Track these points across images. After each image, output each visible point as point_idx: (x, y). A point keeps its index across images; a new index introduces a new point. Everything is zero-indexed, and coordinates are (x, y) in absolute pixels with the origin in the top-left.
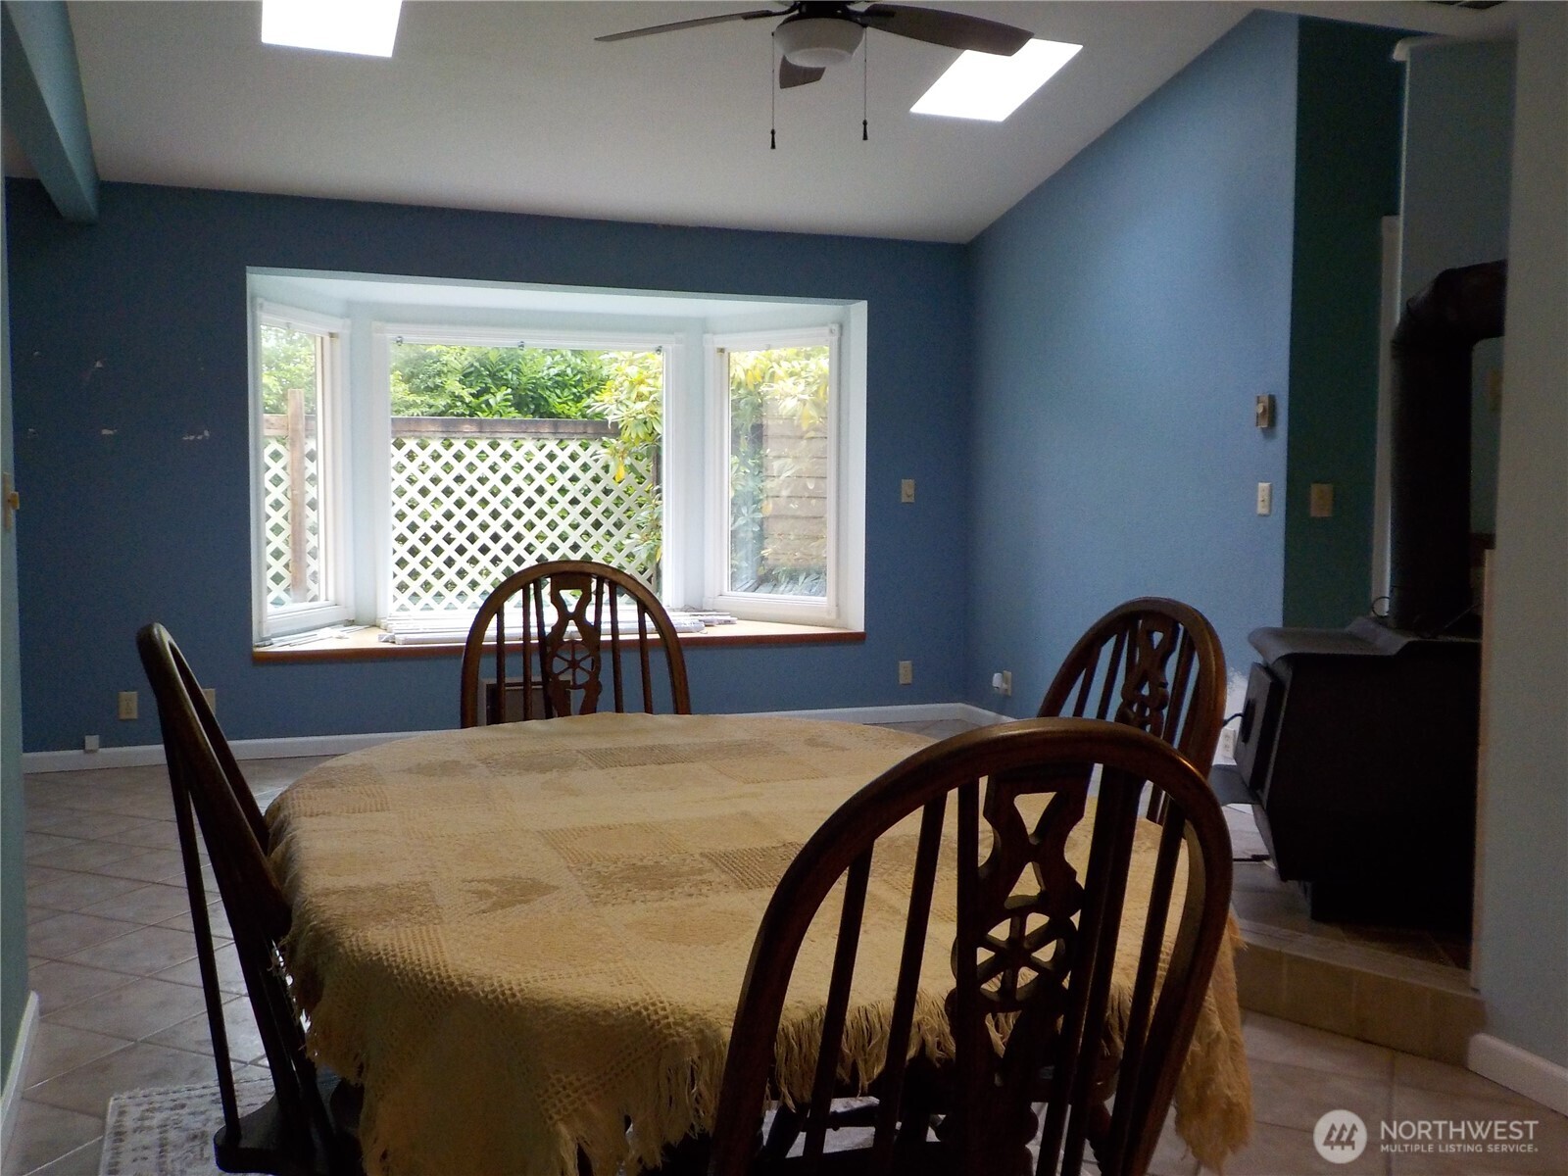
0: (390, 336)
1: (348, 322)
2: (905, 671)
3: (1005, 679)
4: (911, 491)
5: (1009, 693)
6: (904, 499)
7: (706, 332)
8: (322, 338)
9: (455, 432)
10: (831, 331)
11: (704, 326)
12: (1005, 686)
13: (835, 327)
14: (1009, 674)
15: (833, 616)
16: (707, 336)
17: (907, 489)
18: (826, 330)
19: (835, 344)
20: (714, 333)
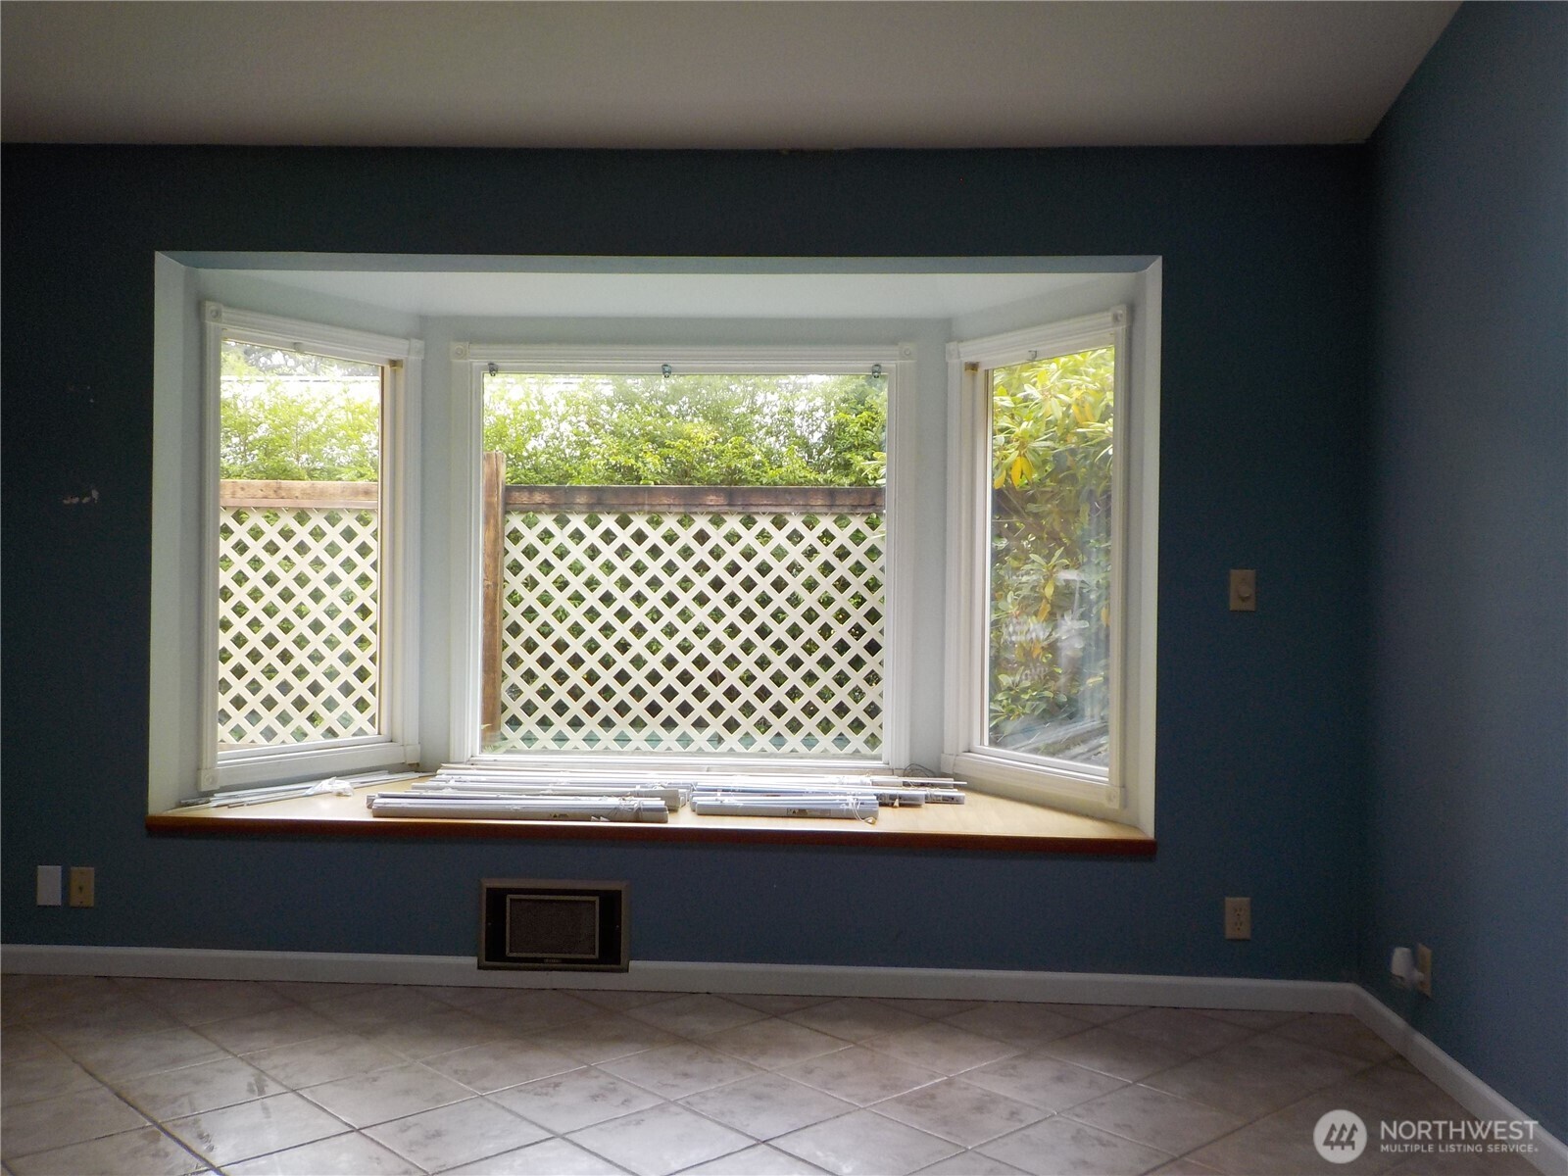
0: (477, 363)
1: (418, 344)
2: (1237, 915)
3: (1416, 961)
4: (1248, 591)
5: (1428, 991)
6: (1234, 604)
7: (950, 339)
8: (383, 368)
9: (697, 506)
10: (1116, 318)
11: (945, 330)
12: (1418, 975)
13: (1121, 311)
14: (1426, 951)
15: (1115, 805)
16: (951, 346)
17: (1241, 587)
18: (1108, 317)
19: (1122, 341)
20: (961, 340)
